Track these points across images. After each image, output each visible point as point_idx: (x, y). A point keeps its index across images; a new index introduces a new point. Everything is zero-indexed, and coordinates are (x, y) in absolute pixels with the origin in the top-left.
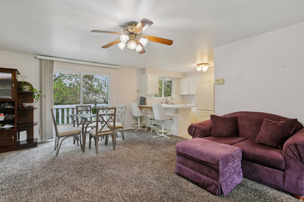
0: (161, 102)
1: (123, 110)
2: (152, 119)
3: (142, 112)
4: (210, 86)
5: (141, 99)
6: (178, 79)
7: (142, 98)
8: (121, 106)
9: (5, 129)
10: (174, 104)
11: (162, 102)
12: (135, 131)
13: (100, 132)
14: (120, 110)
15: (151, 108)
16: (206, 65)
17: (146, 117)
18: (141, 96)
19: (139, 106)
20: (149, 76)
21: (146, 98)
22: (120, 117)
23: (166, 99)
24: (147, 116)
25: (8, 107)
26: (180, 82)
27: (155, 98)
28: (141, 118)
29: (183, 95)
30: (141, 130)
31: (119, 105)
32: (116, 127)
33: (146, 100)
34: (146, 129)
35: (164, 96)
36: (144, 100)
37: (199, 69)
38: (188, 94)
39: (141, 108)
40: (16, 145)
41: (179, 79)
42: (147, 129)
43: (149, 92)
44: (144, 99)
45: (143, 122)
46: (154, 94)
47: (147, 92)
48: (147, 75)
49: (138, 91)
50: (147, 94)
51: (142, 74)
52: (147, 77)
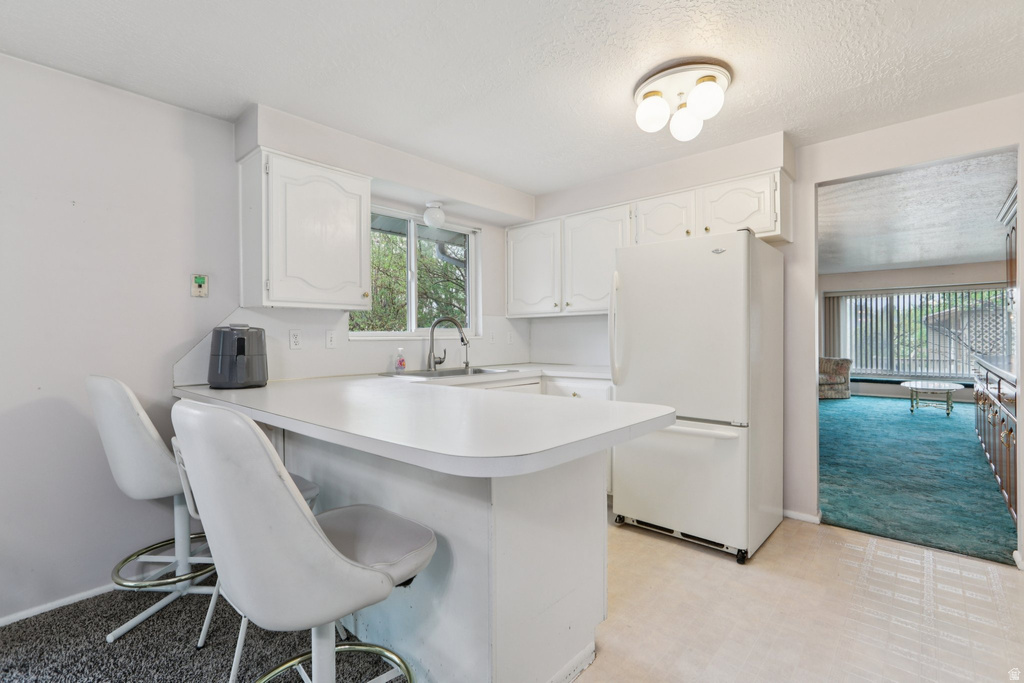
0: (396, 359)
4: (717, 252)
6: (504, 227)
7: (221, 336)
10: (477, 371)
11: (401, 363)
12: (110, 638)
16: (712, 78)
21: (259, 334)
23: (428, 344)
26: (511, 243)
29: (530, 321)
33: (262, 354)
35: (419, 325)
36: (241, 350)
37: (650, 115)
38: (556, 311)
41: (506, 227)
43: (282, 292)
44: (241, 343)
46: (345, 311)
47: (264, 292)
48: (268, 158)
49: (200, 281)
50: (266, 303)
51: (237, 161)
52: (264, 176)
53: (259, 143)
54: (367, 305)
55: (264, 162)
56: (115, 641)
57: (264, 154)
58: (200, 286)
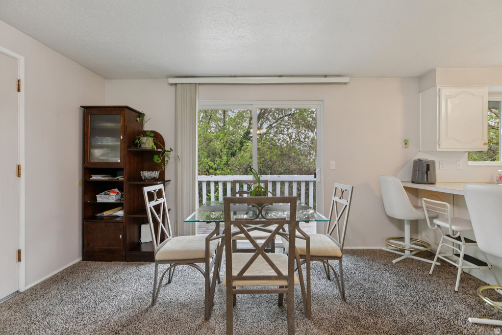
1: (344, 202)
2: (459, 239)
3: (420, 205)
5: (414, 167)
7: (418, 163)
8: (340, 186)
9: (118, 219)
12: (394, 261)
13: (240, 277)
14: (336, 199)
15: (456, 200)
17: (432, 224)
18: (416, 158)
19: (405, 188)
20: (445, 92)
21: (433, 162)
22: (336, 222)
24: (436, 222)
25: (118, 179)
27: (471, 163)
28: (416, 225)
30: (413, 259)
31: (336, 185)
32: (312, 253)
33: (434, 171)
34: (434, 262)
36: (428, 169)
39: (413, 193)
40: (125, 252)
42: (439, 264)
43: (445, 145)
44: (428, 166)
45: (423, 237)
46: (466, 152)
47: (437, 145)
48: (439, 89)
49: (406, 142)
50: (438, 150)
51: (419, 92)
52: (438, 97)
53: (437, 84)
54: (485, 148)
55: (438, 92)
56: (396, 263)
57: (438, 88)
58: (406, 144)
